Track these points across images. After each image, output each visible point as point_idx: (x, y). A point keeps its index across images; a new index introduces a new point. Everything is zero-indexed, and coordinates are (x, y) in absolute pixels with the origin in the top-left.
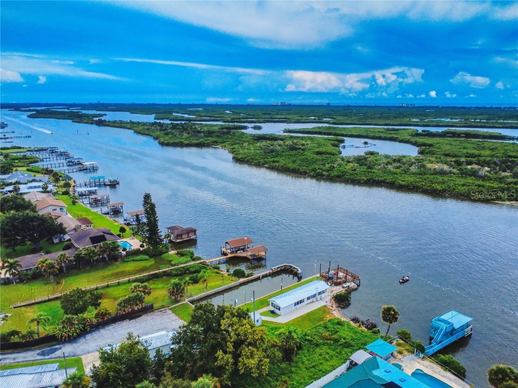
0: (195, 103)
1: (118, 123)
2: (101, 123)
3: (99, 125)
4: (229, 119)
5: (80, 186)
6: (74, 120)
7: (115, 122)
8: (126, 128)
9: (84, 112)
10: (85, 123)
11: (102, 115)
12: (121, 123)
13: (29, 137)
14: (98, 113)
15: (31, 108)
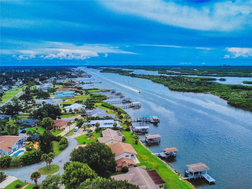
0: (175, 65)
1: (142, 76)
2: (133, 75)
3: (132, 77)
4: (201, 74)
5: (134, 122)
6: (120, 74)
7: (140, 75)
8: (146, 79)
9: (123, 69)
10: (125, 75)
11: (132, 71)
12: (144, 76)
13: (101, 83)
14: (130, 70)
15: (101, 68)
